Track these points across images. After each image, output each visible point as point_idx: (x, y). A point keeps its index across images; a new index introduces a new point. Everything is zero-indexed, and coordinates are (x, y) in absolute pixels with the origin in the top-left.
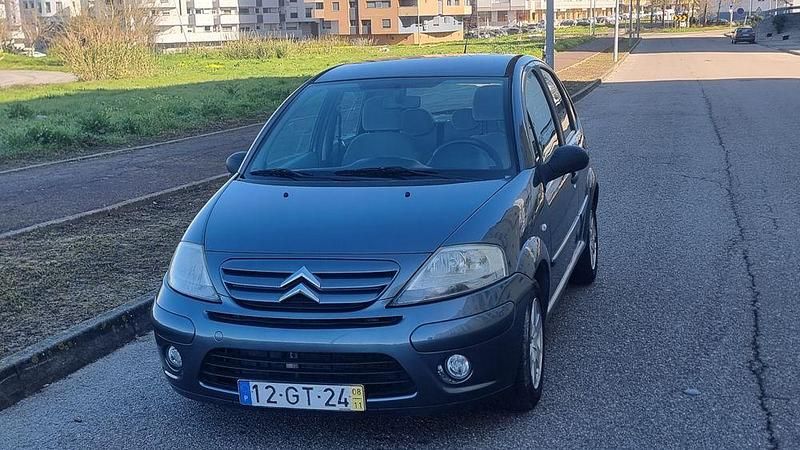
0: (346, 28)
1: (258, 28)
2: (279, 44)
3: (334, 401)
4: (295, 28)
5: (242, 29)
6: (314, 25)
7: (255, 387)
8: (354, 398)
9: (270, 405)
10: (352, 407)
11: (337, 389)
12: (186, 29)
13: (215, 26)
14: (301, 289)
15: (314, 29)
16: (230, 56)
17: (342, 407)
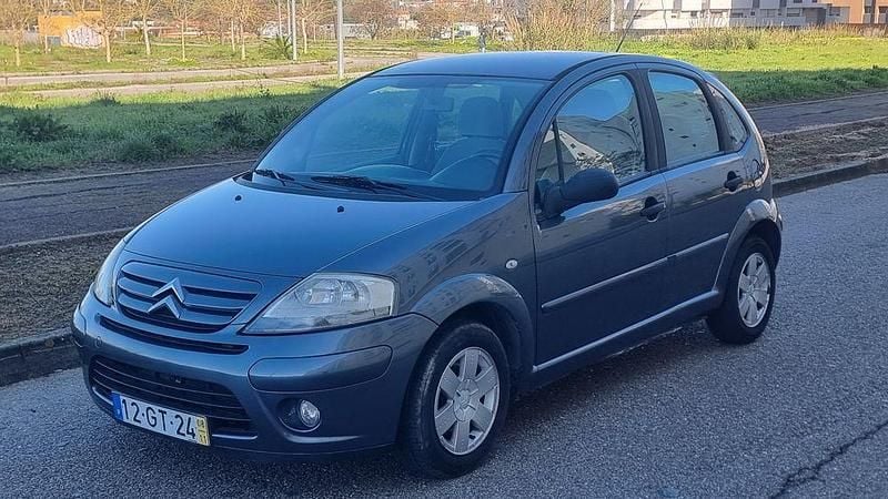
0: (859, 15)
1: (753, 14)
2: (752, 33)
3: (183, 430)
4: (798, 15)
5: (734, 15)
6: (821, 11)
7: (124, 401)
8: (198, 430)
9: (136, 424)
10: (198, 440)
11: (185, 416)
12: (669, 14)
13: (703, 11)
14: (168, 301)
15: (821, 17)
16: (694, 45)
17: (188, 438)
